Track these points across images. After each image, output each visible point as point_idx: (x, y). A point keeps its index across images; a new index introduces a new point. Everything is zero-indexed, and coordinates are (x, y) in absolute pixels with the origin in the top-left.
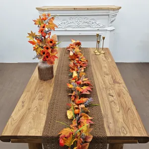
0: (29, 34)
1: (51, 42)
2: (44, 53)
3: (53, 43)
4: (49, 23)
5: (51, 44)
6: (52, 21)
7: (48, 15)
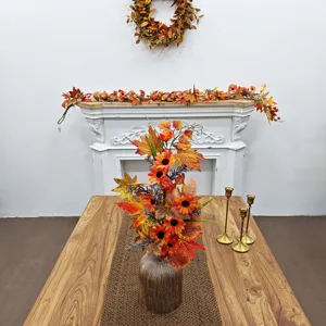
0: (118, 181)
1: (185, 204)
2: (161, 235)
3: (192, 205)
4: (180, 150)
5: (185, 210)
6: (187, 143)
7: (176, 126)
